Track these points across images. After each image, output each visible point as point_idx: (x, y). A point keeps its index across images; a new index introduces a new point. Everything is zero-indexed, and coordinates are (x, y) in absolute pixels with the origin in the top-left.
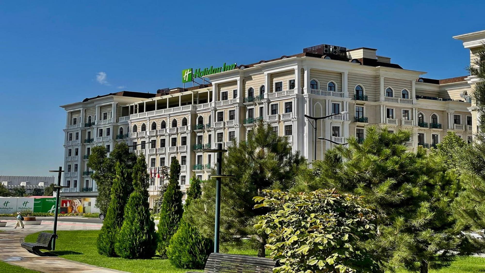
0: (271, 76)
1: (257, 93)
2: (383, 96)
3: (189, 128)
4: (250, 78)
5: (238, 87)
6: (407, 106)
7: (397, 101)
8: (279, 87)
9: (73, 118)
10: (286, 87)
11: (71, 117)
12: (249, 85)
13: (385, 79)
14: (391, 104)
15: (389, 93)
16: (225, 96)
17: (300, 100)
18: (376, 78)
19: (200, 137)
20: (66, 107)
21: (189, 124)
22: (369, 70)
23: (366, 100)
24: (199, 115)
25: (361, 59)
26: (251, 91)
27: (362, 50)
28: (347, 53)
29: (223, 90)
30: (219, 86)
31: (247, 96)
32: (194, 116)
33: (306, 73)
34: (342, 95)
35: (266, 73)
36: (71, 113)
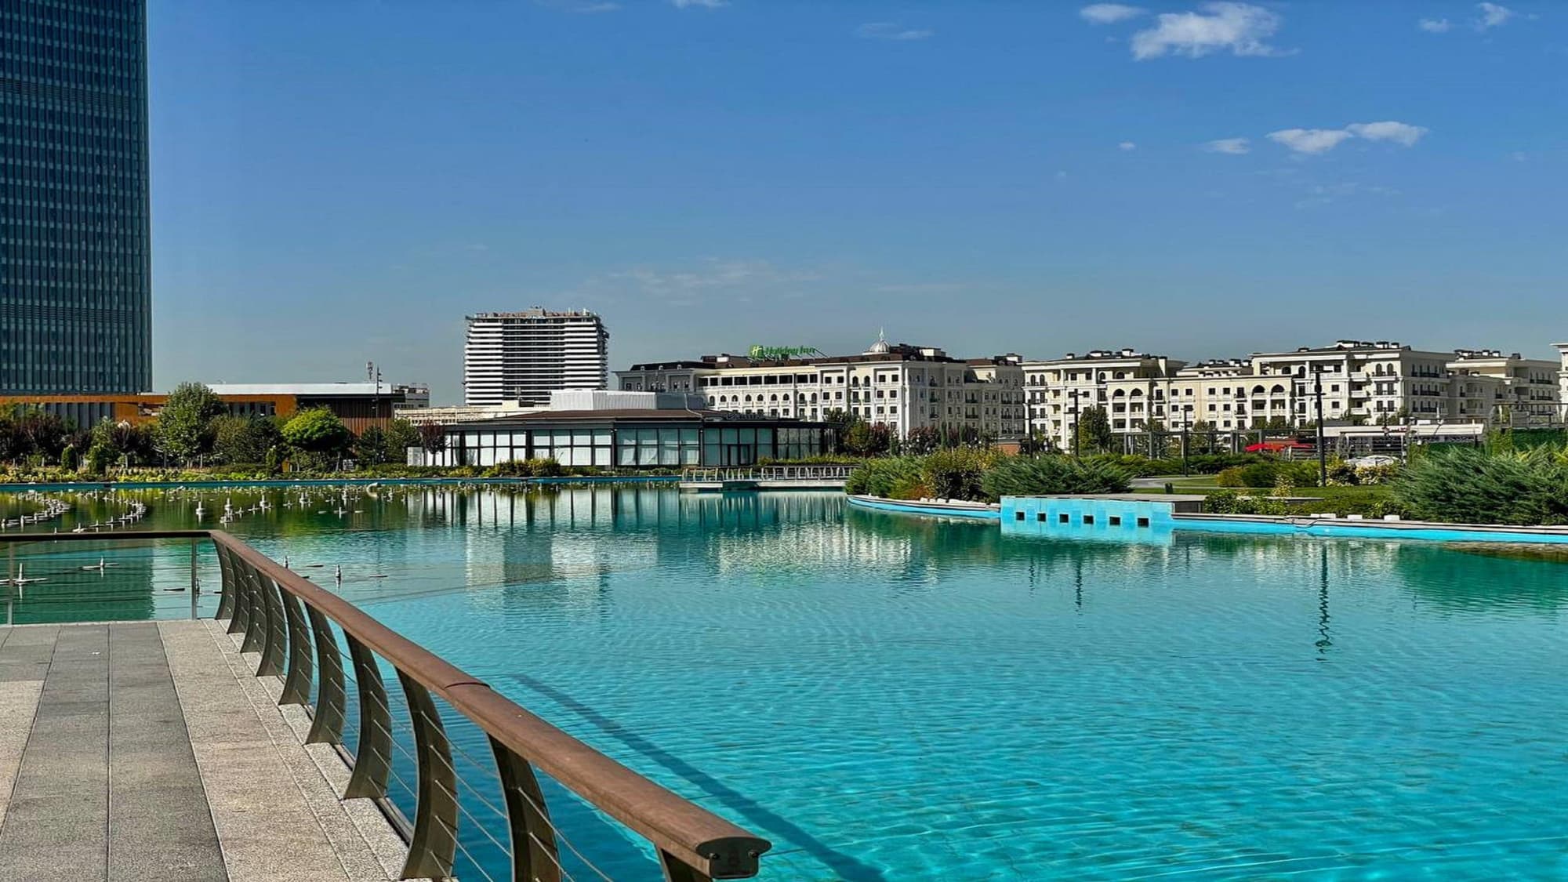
0: (876, 370)
1: (861, 381)
2: (946, 383)
3: (792, 402)
4: (855, 369)
5: (844, 374)
6: (958, 388)
7: (953, 385)
8: (883, 378)
9: (625, 384)
10: (889, 379)
11: (623, 383)
12: (853, 374)
13: (948, 371)
14: (951, 388)
15: (949, 381)
16: (828, 380)
17: (904, 390)
18: (942, 369)
19: (802, 410)
20: (617, 372)
21: (792, 398)
22: (936, 365)
24: (800, 393)
25: (932, 356)
26: (855, 379)
27: (933, 350)
28: (920, 351)
29: (826, 375)
30: (822, 372)
31: (851, 382)
32: (796, 392)
33: (906, 371)
34: (924, 385)
35: (872, 368)
36: (624, 378)
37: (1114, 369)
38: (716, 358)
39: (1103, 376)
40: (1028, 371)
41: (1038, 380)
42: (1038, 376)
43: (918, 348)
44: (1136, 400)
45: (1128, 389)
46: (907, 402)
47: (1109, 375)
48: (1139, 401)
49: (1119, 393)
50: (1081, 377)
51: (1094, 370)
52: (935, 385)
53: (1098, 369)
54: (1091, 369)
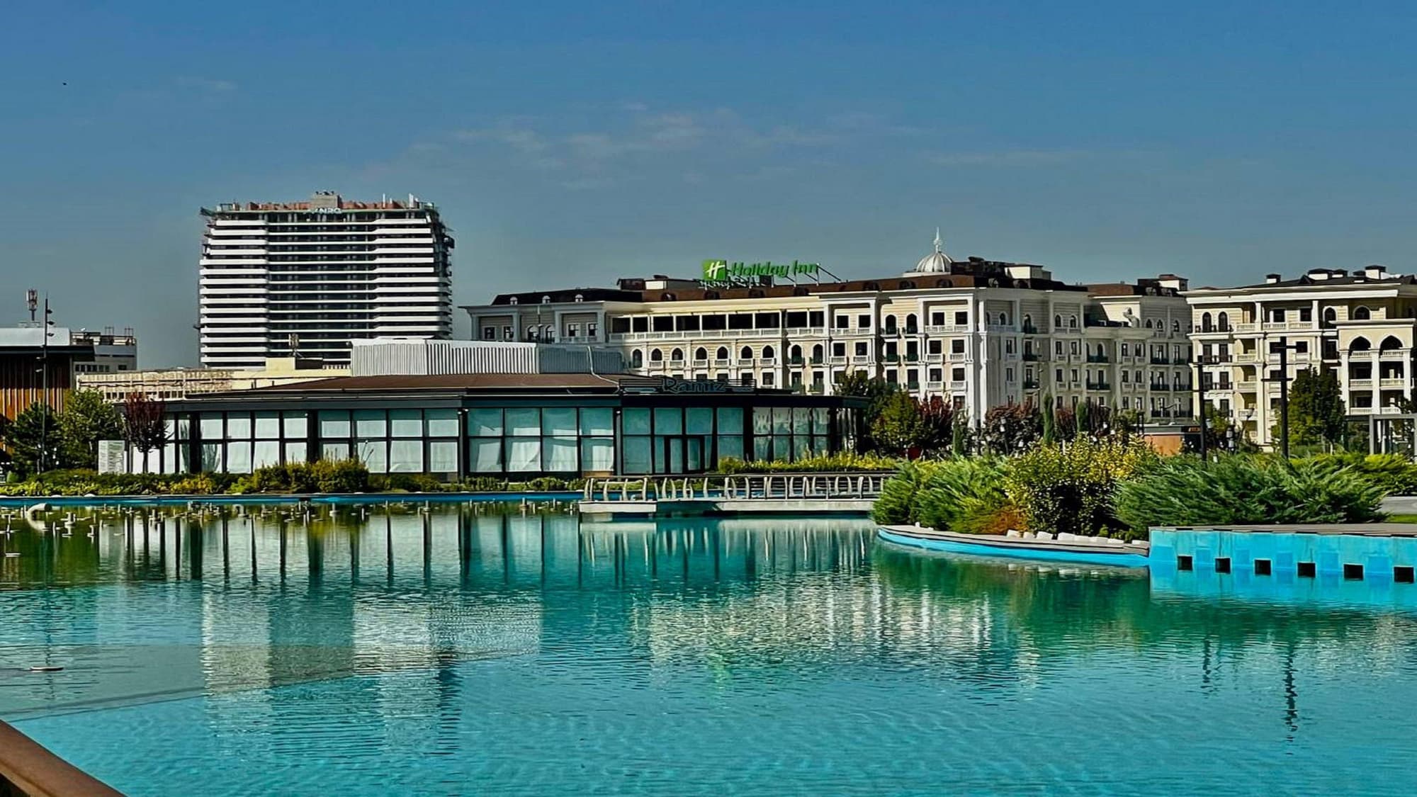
0: (927, 305)
1: (901, 324)
2: (1052, 327)
3: (780, 361)
4: (890, 302)
5: (871, 312)
6: (1076, 336)
7: (1065, 330)
8: (939, 319)
9: (483, 327)
10: (950, 320)
11: (480, 326)
12: (886, 311)
13: (1055, 304)
14: (1060, 336)
15: (1058, 323)
16: (843, 322)
17: (976, 339)
18: (1044, 304)
19: (797, 375)
20: (468, 308)
21: (778, 355)
22: (1034, 295)
23: (1036, 333)
24: (793, 344)
25: (1027, 280)
26: (891, 320)
27: (1029, 268)
28: (1006, 269)
29: (838, 312)
30: (832, 308)
31: (883, 325)
32: (785, 344)
33: (981, 305)
34: (1014, 329)
35: (921, 300)
36: (480, 318)
37: (1351, 302)
38: (643, 282)
39: (1331, 315)
40: (1198, 306)
41: (1215, 321)
42: (1215, 314)
43: (1003, 265)
44: (1391, 356)
45: (1375, 337)
46: (983, 360)
47: (1342, 313)
48: (1396, 359)
49: (1361, 344)
50: (1293, 316)
51: (1315, 304)
52: (1033, 331)
53: (1322, 303)
54: (1310, 302)
